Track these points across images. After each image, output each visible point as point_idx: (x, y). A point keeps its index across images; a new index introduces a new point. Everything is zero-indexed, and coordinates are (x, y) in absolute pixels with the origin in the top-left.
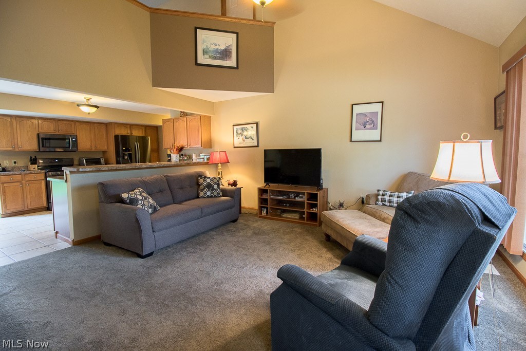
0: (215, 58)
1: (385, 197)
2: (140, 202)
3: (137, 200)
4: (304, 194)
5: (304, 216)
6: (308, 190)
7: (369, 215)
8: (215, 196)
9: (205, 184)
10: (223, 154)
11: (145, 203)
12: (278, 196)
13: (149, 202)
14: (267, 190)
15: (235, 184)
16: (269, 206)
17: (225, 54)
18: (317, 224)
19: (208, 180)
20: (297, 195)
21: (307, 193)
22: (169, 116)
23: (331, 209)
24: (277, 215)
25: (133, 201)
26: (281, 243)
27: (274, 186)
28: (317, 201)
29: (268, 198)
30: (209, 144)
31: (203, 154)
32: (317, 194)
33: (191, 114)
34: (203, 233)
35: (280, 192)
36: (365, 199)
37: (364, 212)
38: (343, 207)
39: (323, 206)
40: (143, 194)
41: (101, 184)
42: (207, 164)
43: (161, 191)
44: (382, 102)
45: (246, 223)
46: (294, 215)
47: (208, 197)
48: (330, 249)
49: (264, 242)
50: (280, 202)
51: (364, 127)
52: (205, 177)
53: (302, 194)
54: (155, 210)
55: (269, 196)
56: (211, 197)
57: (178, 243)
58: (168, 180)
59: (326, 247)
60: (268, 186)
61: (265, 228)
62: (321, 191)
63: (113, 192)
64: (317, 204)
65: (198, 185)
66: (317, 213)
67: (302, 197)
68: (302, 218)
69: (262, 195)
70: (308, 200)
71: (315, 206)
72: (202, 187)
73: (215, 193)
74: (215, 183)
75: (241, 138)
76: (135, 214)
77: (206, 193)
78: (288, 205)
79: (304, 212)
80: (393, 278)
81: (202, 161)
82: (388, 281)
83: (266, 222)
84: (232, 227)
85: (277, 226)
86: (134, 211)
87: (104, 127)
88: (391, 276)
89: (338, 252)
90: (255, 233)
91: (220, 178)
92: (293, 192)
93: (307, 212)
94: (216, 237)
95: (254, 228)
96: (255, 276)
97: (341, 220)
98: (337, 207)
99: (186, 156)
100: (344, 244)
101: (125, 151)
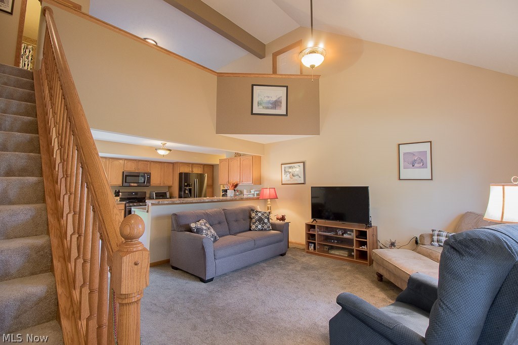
0: (267, 108)
1: (440, 238)
2: (204, 231)
3: (202, 230)
4: (352, 231)
5: (353, 254)
6: (357, 227)
7: (425, 256)
8: (265, 230)
9: (257, 217)
10: (272, 191)
11: (209, 232)
12: (325, 232)
13: (211, 232)
14: (315, 226)
15: (283, 219)
16: (316, 242)
17: (276, 104)
18: (368, 262)
19: (260, 215)
20: (345, 231)
21: (356, 230)
22: (224, 157)
23: (381, 248)
24: (324, 252)
25: (199, 231)
26: (330, 279)
27: (320, 222)
28: (366, 239)
29: (316, 233)
30: (259, 181)
31: (254, 190)
32: (366, 231)
33: (244, 155)
34: (254, 264)
35: (327, 228)
36: (418, 239)
37: (419, 253)
38: (394, 246)
39: (373, 245)
40: (206, 224)
41: (175, 215)
42: (258, 199)
43: (219, 223)
44: (431, 142)
45: (294, 257)
46: (342, 252)
47: (259, 230)
48: (383, 289)
49: (314, 277)
50: (327, 238)
51: (413, 166)
52: (257, 212)
53: (351, 230)
54: (215, 240)
55: (316, 232)
56: (262, 230)
57: (233, 271)
58: (226, 213)
59: (378, 286)
60: (315, 222)
61: (314, 263)
62: (370, 229)
63: (183, 222)
64: (366, 242)
65: (251, 218)
66: (367, 252)
67: (350, 234)
68: (351, 256)
69: (309, 231)
70: (357, 237)
71: (365, 244)
72: (254, 220)
73: (266, 227)
74: (266, 217)
75: (288, 176)
76: (202, 242)
77: (257, 227)
78: (336, 242)
79: (353, 249)
80: (444, 304)
81: (252, 197)
82: (440, 306)
83: (314, 258)
84: (281, 260)
85: (325, 262)
86: (201, 239)
87: (171, 165)
88: (443, 302)
89: (391, 292)
90: (304, 268)
91: (269, 213)
92: (341, 229)
93: (356, 250)
94: (266, 269)
95: (303, 262)
96: (308, 309)
97: (394, 259)
98: (388, 246)
99: (238, 191)
100: (398, 284)
101: (187, 186)
